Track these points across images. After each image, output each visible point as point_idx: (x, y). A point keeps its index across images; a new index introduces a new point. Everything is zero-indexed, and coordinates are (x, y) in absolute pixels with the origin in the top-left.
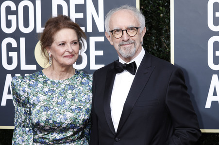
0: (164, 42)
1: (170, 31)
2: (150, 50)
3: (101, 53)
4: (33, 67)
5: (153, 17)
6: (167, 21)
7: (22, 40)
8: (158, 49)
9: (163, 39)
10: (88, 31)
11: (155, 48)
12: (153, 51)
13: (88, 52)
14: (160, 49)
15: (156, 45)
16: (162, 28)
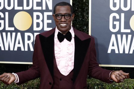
0: (86, 16)
1: (89, 10)
2: (78, 20)
3: (50, 21)
4: (13, 29)
5: (79, 2)
6: (87, 4)
7: (7, 14)
8: (82, 20)
9: (85, 14)
10: (43, 9)
11: (80, 19)
12: (79, 21)
13: (43, 21)
14: (83, 20)
15: (81, 17)
16: (85, 8)
